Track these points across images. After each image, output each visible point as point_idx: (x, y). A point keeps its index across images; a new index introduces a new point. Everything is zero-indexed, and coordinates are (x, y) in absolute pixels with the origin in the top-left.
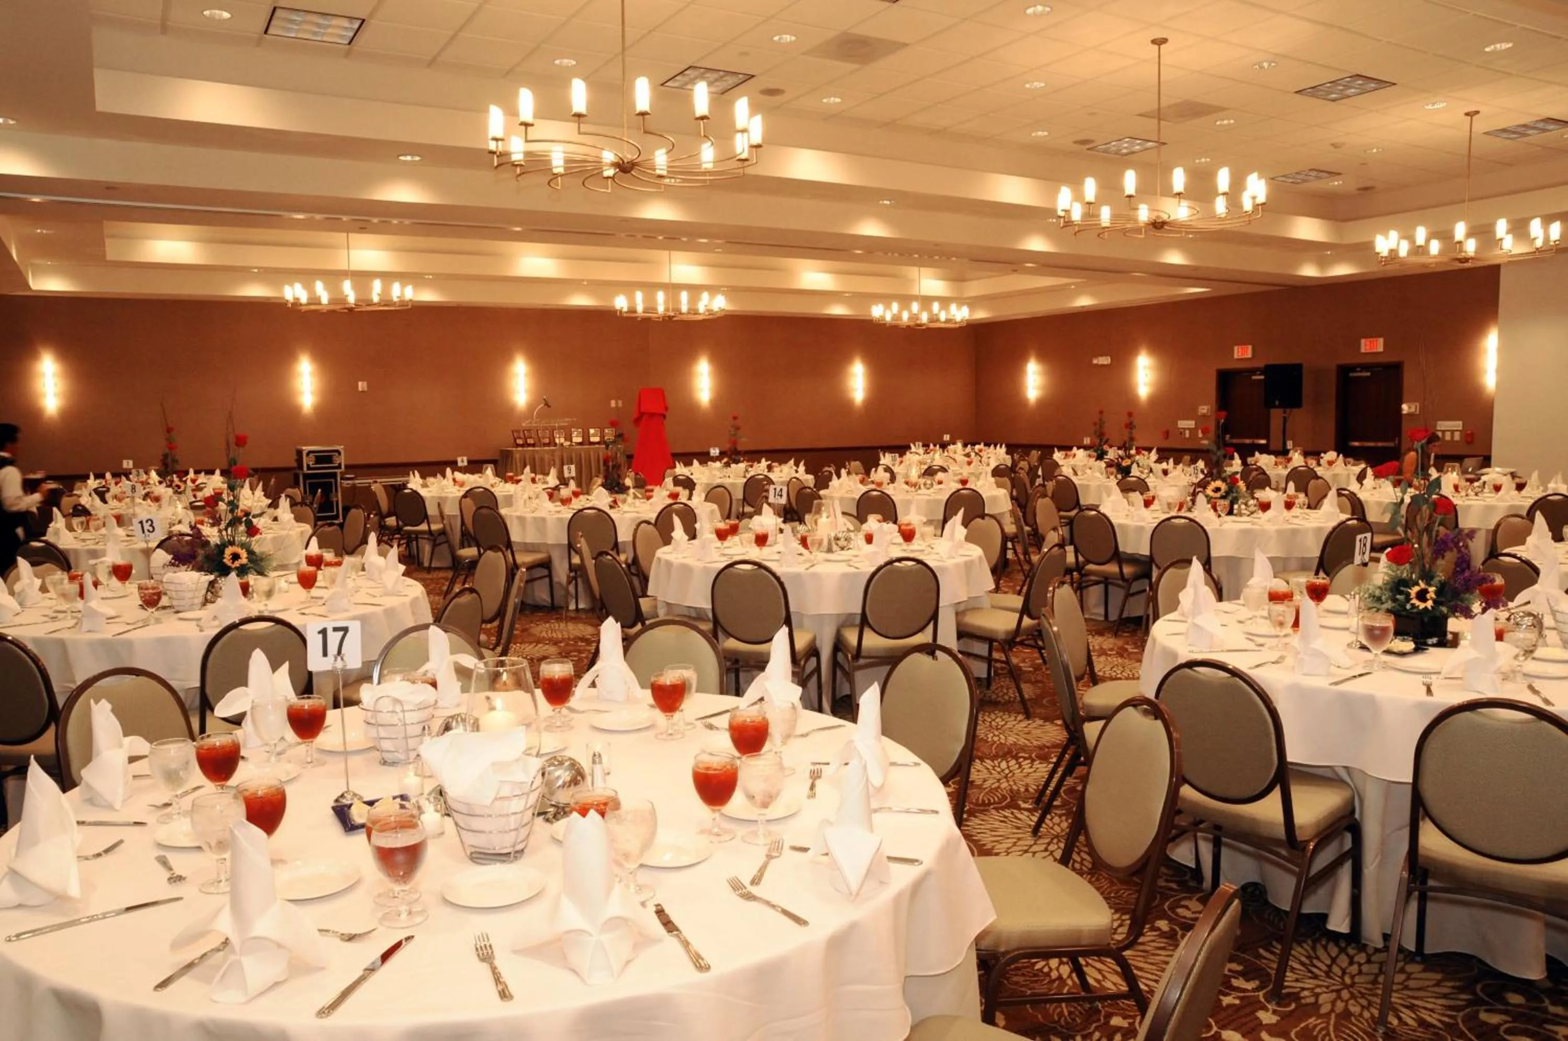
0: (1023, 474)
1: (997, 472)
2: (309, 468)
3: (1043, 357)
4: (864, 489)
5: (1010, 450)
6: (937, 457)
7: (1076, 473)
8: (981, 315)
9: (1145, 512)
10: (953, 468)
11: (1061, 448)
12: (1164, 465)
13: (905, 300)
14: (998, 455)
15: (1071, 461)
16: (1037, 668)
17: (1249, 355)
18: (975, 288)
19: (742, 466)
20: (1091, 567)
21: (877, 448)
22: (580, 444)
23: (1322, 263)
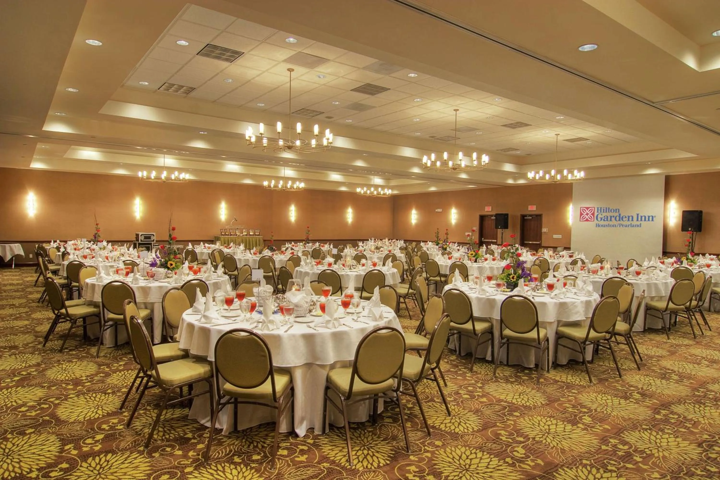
0: (410, 250)
1: (401, 249)
2: (141, 241)
3: (417, 208)
4: (356, 253)
5: (406, 241)
6: (379, 244)
7: (428, 250)
8: (396, 192)
9: (448, 261)
10: (385, 247)
11: (423, 242)
12: (458, 248)
13: (369, 186)
14: (401, 243)
15: (427, 246)
16: (414, 308)
17: (490, 210)
18: (394, 183)
19: (311, 244)
20: (431, 278)
21: (356, 240)
22: (246, 235)
23: (515, 179)
